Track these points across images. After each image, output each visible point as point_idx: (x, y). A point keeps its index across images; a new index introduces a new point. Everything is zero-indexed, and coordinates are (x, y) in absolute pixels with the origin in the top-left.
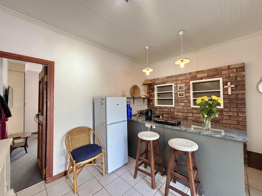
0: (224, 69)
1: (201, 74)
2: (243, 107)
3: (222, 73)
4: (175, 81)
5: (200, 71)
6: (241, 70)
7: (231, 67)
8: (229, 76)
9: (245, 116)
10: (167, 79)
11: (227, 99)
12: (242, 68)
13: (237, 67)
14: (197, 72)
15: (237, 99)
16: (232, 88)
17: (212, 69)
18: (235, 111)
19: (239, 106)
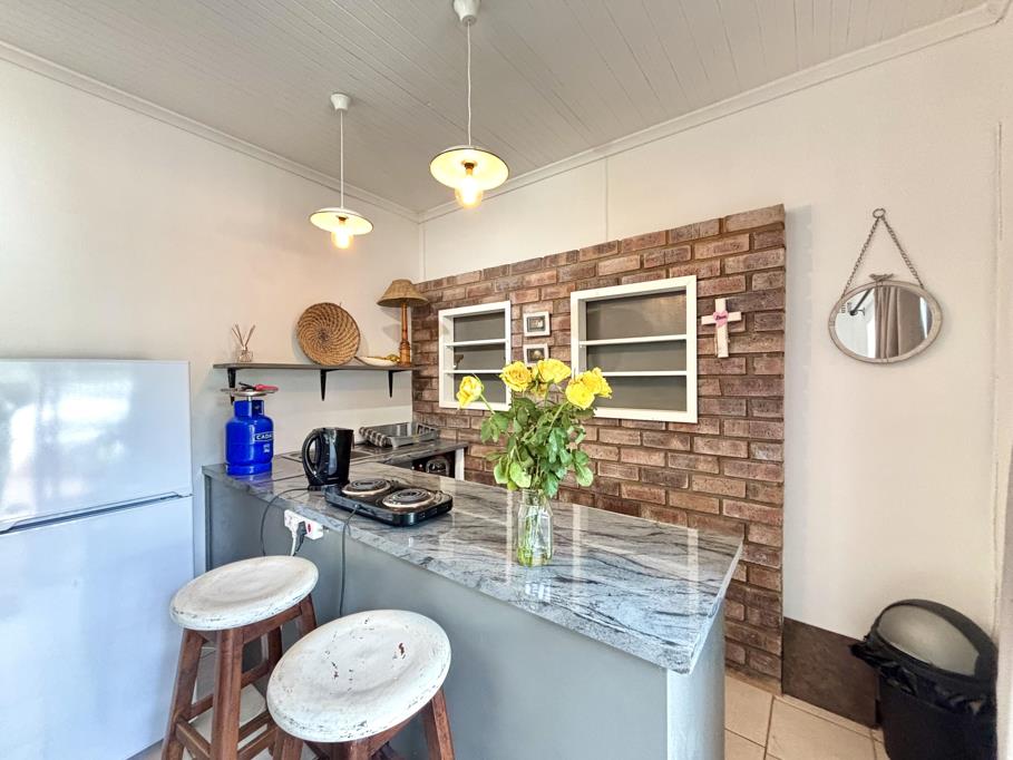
0: (703, 234)
1: (614, 256)
2: (773, 419)
3: (698, 256)
4: (515, 289)
5: (610, 246)
6: (769, 239)
7: (732, 226)
8: (722, 269)
9: (776, 458)
10: (486, 279)
11: (714, 376)
12: (771, 231)
13: (755, 225)
14: (599, 248)
15: (748, 378)
16: (731, 324)
17: (659, 233)
18: (741, 434)
19: (756, 414)
